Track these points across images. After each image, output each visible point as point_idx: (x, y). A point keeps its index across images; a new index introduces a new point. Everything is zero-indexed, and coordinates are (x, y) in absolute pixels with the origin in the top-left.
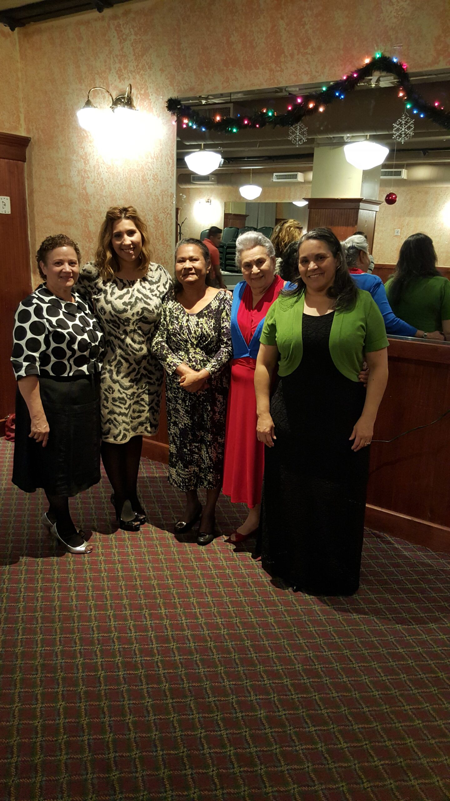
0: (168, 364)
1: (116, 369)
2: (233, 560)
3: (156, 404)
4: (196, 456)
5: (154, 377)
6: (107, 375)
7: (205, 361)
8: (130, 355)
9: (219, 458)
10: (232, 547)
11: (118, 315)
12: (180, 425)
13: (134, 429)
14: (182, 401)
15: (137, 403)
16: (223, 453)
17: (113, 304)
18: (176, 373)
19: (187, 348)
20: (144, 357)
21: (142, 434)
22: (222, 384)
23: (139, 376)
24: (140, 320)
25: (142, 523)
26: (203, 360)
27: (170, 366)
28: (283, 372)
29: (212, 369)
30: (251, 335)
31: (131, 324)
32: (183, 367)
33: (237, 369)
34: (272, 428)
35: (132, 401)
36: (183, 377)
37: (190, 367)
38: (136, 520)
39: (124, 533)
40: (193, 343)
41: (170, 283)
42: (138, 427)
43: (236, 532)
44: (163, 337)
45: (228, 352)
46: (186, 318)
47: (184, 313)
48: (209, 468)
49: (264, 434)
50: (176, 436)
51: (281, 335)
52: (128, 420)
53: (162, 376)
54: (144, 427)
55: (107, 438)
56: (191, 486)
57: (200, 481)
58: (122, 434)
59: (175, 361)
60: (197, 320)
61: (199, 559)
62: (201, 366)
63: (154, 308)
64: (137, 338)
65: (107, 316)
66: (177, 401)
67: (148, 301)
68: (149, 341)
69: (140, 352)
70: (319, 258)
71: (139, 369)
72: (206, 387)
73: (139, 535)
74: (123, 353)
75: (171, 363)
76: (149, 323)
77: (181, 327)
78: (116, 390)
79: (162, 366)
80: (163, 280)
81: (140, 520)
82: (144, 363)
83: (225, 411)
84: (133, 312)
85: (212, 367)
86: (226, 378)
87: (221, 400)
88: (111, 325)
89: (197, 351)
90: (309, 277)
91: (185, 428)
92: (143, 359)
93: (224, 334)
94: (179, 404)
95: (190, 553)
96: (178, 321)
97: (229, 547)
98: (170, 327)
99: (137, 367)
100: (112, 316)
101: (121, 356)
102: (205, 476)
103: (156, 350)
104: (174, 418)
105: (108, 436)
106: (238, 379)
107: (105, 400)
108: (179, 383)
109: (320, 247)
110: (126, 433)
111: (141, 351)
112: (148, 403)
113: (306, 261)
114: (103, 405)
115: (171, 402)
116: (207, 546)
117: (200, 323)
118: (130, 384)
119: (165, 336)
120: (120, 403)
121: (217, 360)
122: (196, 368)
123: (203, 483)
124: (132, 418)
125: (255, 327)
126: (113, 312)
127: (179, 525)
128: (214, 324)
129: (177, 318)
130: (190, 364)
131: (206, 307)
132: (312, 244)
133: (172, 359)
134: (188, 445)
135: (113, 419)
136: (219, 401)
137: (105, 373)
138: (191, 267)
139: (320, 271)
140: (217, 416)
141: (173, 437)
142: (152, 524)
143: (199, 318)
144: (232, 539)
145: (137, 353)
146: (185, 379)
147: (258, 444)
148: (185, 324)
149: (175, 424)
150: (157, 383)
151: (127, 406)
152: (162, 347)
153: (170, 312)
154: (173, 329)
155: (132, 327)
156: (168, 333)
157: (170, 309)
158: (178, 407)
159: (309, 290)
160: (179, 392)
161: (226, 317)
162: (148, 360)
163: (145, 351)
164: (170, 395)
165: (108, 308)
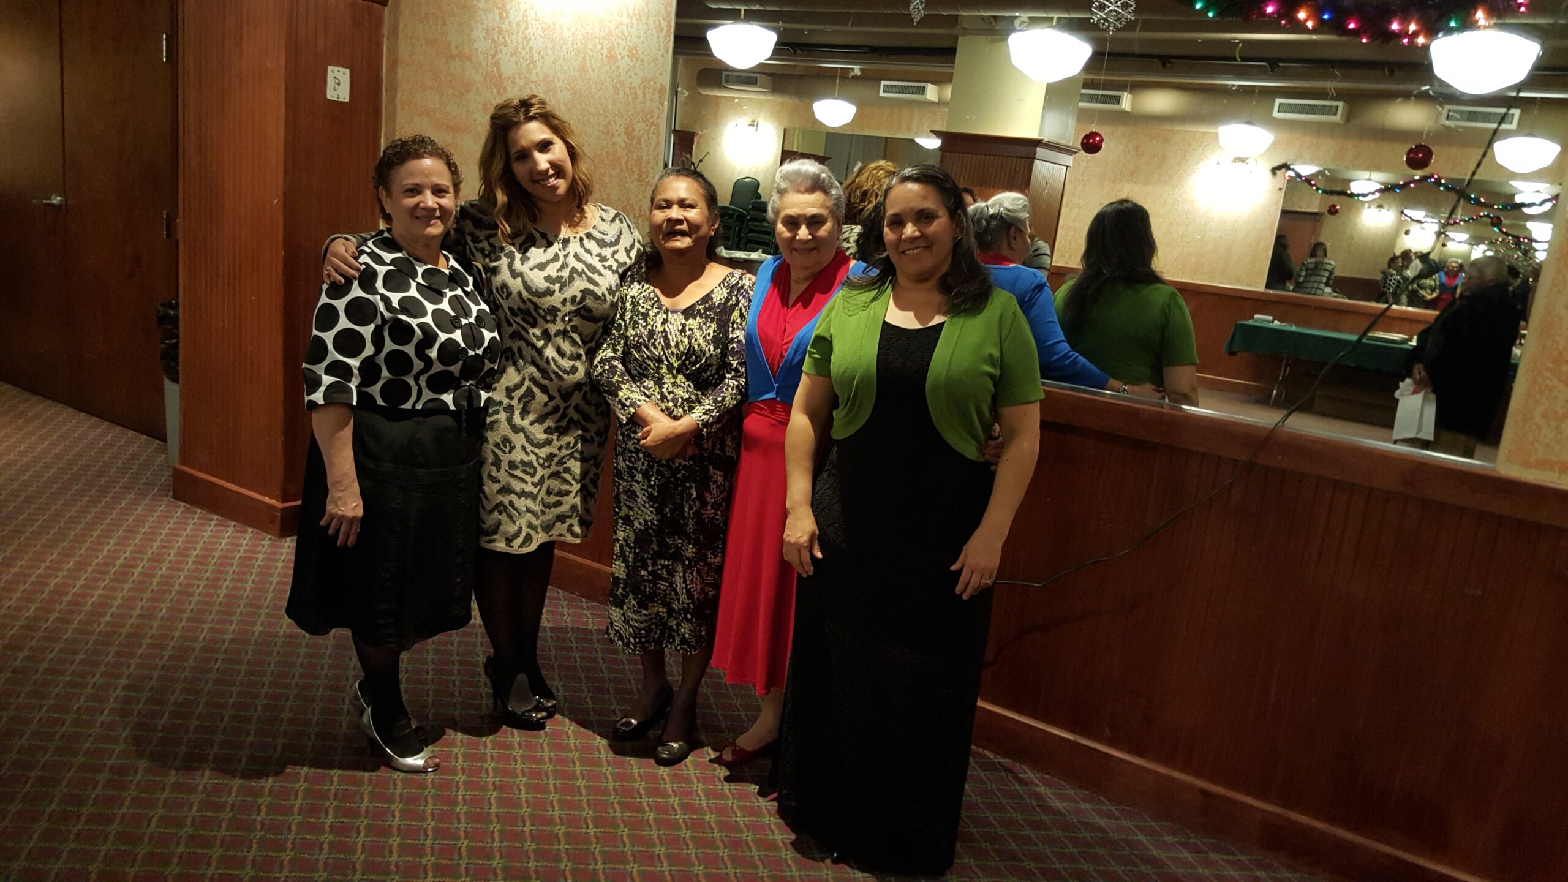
0: (620, 401)
1: (521, 406)
2: (721, 796)
3: (592, 480)
4: (663, 585)
5: (593, 428)
6: (502, 416)
7: (693, 402)
8: (551, 380)
9: (706, 594)
10: (723, 772)
11: (534, 299)
12: (636, 524)
13: (547, 528)
14: (643, 477)
15: (555, 475)
16: (717, 586)
17: (526, 278)
18: (637, 420)
19: (659, 373)
20: (578, 386)
21: (562, 539)
22: (723, 449)
23: (564, 423)
24: (577, 313)
25: (550, 716)
26: (688, 400)
27: (624, 405)
28: (839, 433)
29: (705, 417)
30: (782, 356)
31: (558, 319)
32: (650, 410)
33: (754, 424)
34: (812, 537)
35: (547, 472)
36: (645, 429)
37: (662, 410)
38: (538, 708)
39: (513, 734)
40: (672, 364)
41: (639, 250)
42: (553, 525)
43: (734, 744)
44: (615, 351)
45: (737, 387)
46: (662, 316)
47: (660, 307)
48: (686, 610)
49: (798, 547)
50: (628, 545)
51: (839, 360)
52: (536, 507)
53: (607, 428)
54: (566, 525)
55: (494, 541)
56: (650, 643)
57: (669, 633)
58: (523, 534)
59: (634, 396)
60: (683, 321)
61: (655, 792)
62: (685, 411)
63: (606, 293)
64: (566, 347)
65: (514, 302)
66: (633, 476)
67: (596, 277)
68: (591, 354)
69: (571, 376)
70: (923, 217)
71: (566, 408)
72: (690, 452)
73: (542, 738)
74: (537, 375)
75: (626, 399)
76: (594, 320)
77: (652, 333)
78: (518, 447)
79: (608, 405)
80: (626, 242)
81: (546, 709)
82: (577, 398)
83: (727, 503)
84: (564, 296)
85: (704, 414)
86: (733, 438)
87: (720, 479)
88: (519, 320)
89: (678, 381)
90: (903, 252)
91: (646, 530)
92: (575, 390)
93: (734, 353)
94: (637, 482)
95: (639, 779)
96: (646, 321)
97: (717, 773)
98: (631, 332)
99: (562, 405)
100: (524, 301)
101: (533, 379)
102: (678, 625)
103: (601, 374)
104: (624, 509)
105: (495, 537)
106: (754, 442)
107: (493, 464)
108: (639, 440)
109: (925, 198)
110: (532, 533)
111: (574, 373)
112: (578, 477)
113: (898, 222)
114: (490, 476)
115: (622, 478)
116: (675, 767)
117: (687, 328)
118: (545, 436)
119: (620, 348)
120: (524, 472)
121: (715, 401)
122: (675, 413)
123: (674, 640)
124: (544, 505)
125: (791, 341)
126: (525, 294)
127: (623, 724)
128: (714, 332)
129: (645, 316)
130: (663, 406)
131: (703, 298)
132: (911, 191)
133: (628, 392)
134: (650, 562)
135: (507, 504)
136: (715, 482)
137: (497, 412)
138: (681, 217)
139: (925, 242)
140: (710, 511)
141: (621, 546)
142: (569, 719)
143: (687, 319)
144: (724, 757)
145: (565, 376)
146: (649, 432)
147: (784, 567)
148: (660, 328)
149: (628, 521)
150: (596, 439)
151: (536, 479)
152: (613, 368)
153: (632, 303)
154: (636, 335)
155: (559, 326)
156: (626, 343)
157: (633, 297)
158: (636, 487)
159: (901, 279)
160: (639, 459)
161: (739, 321)
162: (586, 393)
163: (581, 374)
164: (622, 464)
165: (516, 285)
